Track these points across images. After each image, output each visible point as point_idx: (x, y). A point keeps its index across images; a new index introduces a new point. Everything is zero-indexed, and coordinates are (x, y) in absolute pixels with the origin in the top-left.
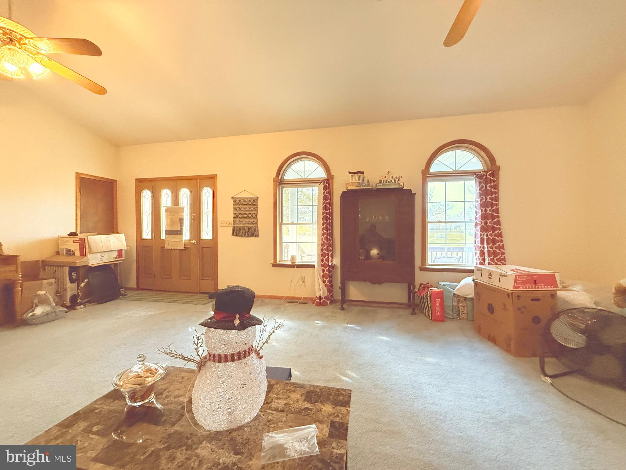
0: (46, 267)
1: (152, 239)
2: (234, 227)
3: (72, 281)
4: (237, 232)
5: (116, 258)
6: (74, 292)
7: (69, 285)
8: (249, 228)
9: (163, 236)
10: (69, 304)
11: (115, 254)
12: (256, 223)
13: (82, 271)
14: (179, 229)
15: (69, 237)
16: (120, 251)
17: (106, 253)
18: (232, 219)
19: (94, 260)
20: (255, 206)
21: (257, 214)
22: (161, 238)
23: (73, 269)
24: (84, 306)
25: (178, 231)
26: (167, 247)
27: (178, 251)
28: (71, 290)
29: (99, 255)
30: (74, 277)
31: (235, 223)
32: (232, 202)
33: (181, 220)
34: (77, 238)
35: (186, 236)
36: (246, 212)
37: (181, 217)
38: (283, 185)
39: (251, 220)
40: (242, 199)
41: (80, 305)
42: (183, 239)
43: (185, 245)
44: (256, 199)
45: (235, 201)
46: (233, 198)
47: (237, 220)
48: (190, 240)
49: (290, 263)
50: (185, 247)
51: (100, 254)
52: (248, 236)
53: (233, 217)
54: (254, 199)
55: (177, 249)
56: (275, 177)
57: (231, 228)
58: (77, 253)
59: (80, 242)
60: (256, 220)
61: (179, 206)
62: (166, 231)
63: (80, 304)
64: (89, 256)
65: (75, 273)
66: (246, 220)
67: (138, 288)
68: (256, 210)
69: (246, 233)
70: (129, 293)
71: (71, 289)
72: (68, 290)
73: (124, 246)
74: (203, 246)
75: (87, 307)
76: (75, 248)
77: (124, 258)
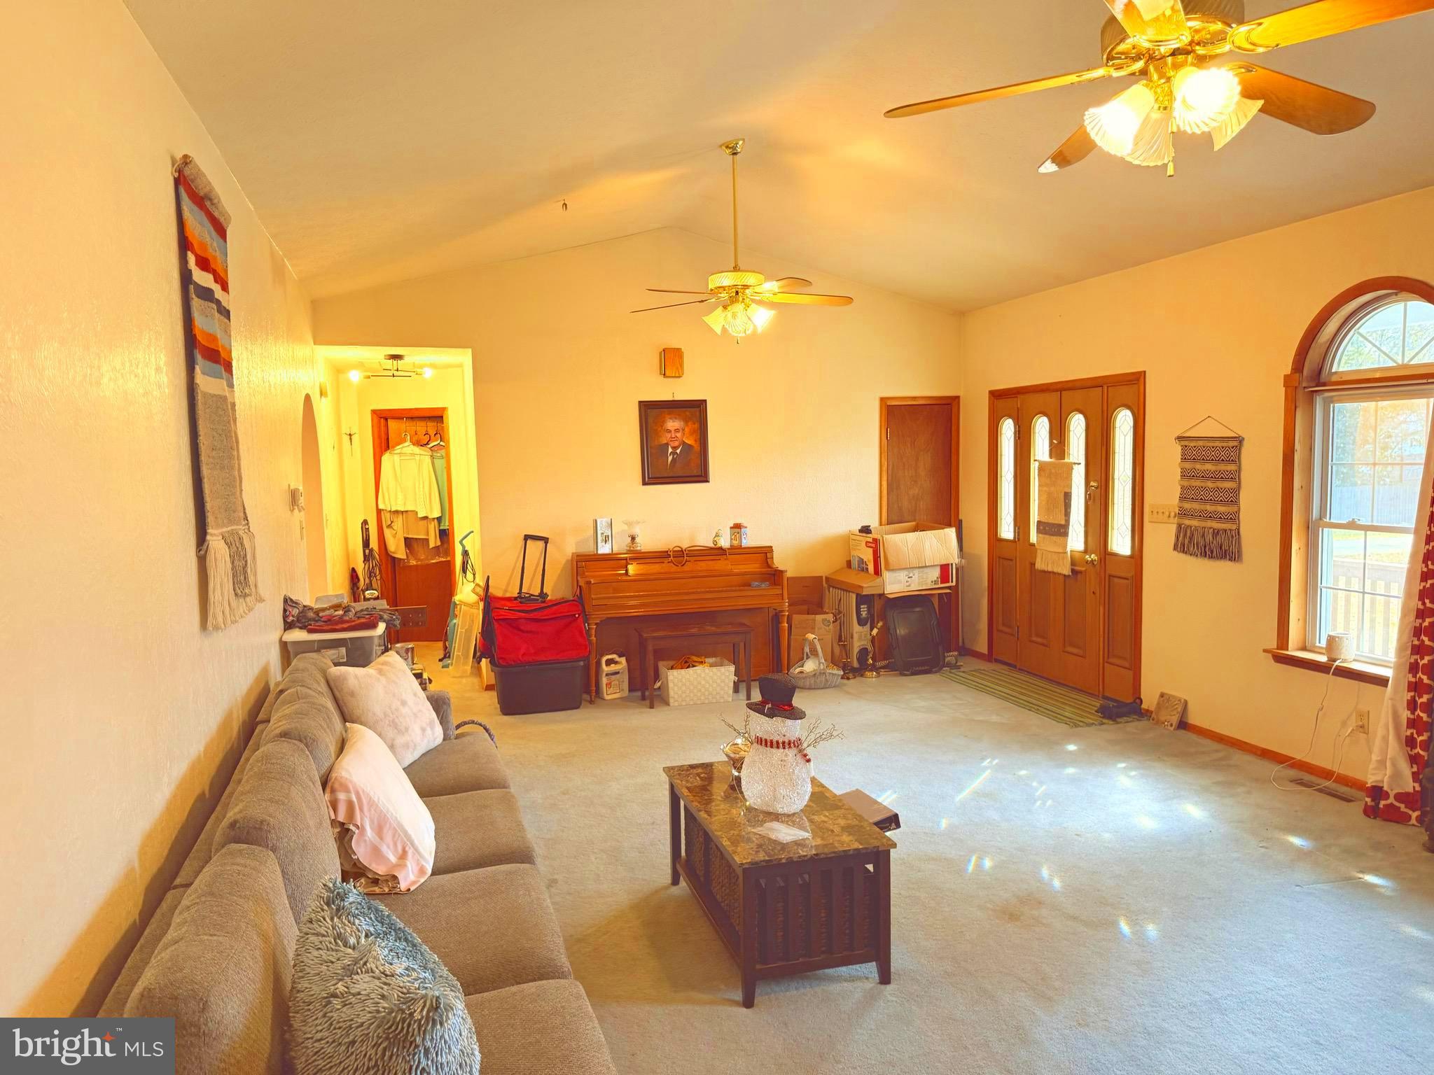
0: (831, 589)
1: (1013, 541)
2: (1179, 526)
3: (861, 622)
4: (1187, 543)
5: (936, 582)
6: (863, 643)
7: (857, 628)
8: (1216, 533)
9: (1034, 537)
10: (856, 664)
11: (936, 573)
12: (1234, 518)
13: (878, 605)
14: (1063, 522)
15: (861, 534)
16: (945, 569)
17: (916, 572)
18: (1176, 501)
19: (895, 584)
20: (1232, 467)
21: (1237, 491)
22: (1031, 541)
23: (862, 599)
24: (878, 673)
25: (1060, 526)
26: (1040, 565)
27: (1062, 579)
28: (860, 639)
29: (902, 576)
30: (864, 614)
31: (1183, 513)
32: (1178, 450)
33: (1067, 496)
34: (870, 538)
35: (1076, 540)
36: (1210, 484)
37: (1067, 490)
38: (1327, 394)
39: (1221, 509)
40: (1201, 443)
41: (871, 670)
42: (1069, 549)
43: (1073, 563)
44: (1235, 443)
45: (1184, 447)
46: (1180, 438)
47: (1187, 505)
48: (1086, 551)
49: (1323, 659)
50: (1073, 571)
51: (906, 573)
52: (1211, 557)
53: (1178, 495)
54: (1231, 444)
55: (1059, 574)
56: (1289, 373)
57: (1174, 528)
58: (871, 568)
59: (873, 545)
60: (1235, 509)
61: (1066, 460)
62: (1039, 522)
63: (873, 668)
64: (887, 575)
65: (866, 606)
66: (1209, 508)
67: (990, 657)
68: (1235, 477)
69: (1205, 547)
70: (969, 664)
71: (861, 637)
72: (856, 636)
73: (952, 556)
74: (1113, 573)
75: (881, 678)
76: (867, 555)
77: (954, 584)
